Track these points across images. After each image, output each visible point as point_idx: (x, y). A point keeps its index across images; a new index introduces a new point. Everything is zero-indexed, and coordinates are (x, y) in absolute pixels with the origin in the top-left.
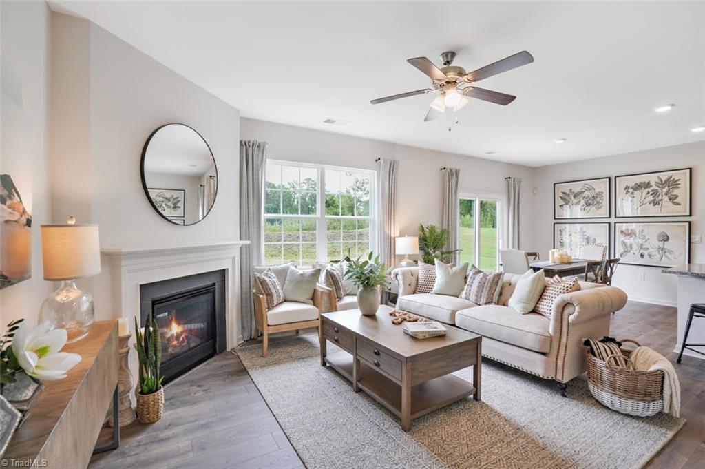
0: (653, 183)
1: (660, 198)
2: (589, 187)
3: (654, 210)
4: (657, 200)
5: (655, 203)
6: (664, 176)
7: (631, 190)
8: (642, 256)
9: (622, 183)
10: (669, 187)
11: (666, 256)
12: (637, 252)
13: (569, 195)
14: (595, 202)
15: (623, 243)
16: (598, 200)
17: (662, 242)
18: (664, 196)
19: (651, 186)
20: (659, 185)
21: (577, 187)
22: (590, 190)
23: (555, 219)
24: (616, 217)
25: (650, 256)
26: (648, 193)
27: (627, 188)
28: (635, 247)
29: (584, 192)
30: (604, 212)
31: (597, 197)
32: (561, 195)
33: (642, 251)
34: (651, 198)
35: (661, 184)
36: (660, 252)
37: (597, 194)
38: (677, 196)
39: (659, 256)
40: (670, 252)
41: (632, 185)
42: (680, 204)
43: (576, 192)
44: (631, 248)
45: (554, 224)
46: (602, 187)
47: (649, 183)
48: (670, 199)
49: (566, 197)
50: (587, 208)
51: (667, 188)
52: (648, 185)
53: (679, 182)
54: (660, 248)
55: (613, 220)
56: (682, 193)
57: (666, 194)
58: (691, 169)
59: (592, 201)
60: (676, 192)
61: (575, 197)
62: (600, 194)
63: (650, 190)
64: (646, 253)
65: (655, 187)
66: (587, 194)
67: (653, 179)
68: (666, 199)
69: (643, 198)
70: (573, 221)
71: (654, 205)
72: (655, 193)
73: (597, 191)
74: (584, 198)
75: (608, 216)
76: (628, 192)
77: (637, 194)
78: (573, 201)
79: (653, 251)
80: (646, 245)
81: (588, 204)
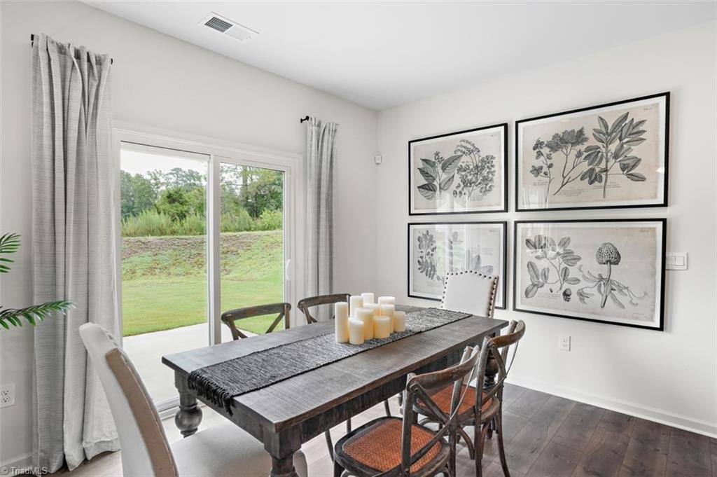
0: (588, 133)
1: (603, 165)
2: (469, 146)
3: (593, 195)
4: (597, 170)
5: (593, 177)
6: (612, 115)
7: (545, 151)
8: (566, 295)
9: (530, 134)
10: (621, 139)
11: (614, 299)
12: (556, 287)
13: (433, 165)
14: (480, 179)
15: (531, 265)
16: (485, 173)
17: (606, 267)
18: (612, 161)
19: (586, 139)
20: (603, 138)
21: (447, 148)
22: (470, 152)
23: (410, 214)
24: (517, 210)
25: (581, 295)
26: (579, 154)
27: (538, 145)
28: (554, 277)
29: (460, 157)
30: (495, 199)
31: (483, 168)
32: (421, 165)
33: (566, 286)
34: (585, 166)
35: (605, 134)
36: (603, 289)
37: (483, 161)
38: (637, 161)
39: (598, 298)
40: (621, 289)
41: (547, 138)
42: (643, 179)
43: (446, 158)
44: (546, 277)
45: (409, 225)
46: (491, 144)
47: (581, 132)
48: (624, 168)
49: (430, 170)
50: (465, 190)
51: (617, 142)
52: (579, 137)
53: (641, 128)
54: (601, 278)
55: (512, 216)
56: (648, 152)
57: (616, 156)
58: (667, 95)
59: (477, 176)
60: (636, 151)
61: (444, 169)
62: (488, 160)
63: (582, 147)
64: (574, 289)
65: (592, 142)
66: (465, 160)
67: (588, 122)
68: (615, 167)
69: (570, 166)
70: (453, 218)
71: (591, 183)
72: (593, 154)
73: (483, 154)
74: (460, 169)
75: (502, 208)
76: (540, 154)
77: (558, 157)
78: (442, 176)
79: (591, 289)
80: (573, 272)
81: (467, 183)
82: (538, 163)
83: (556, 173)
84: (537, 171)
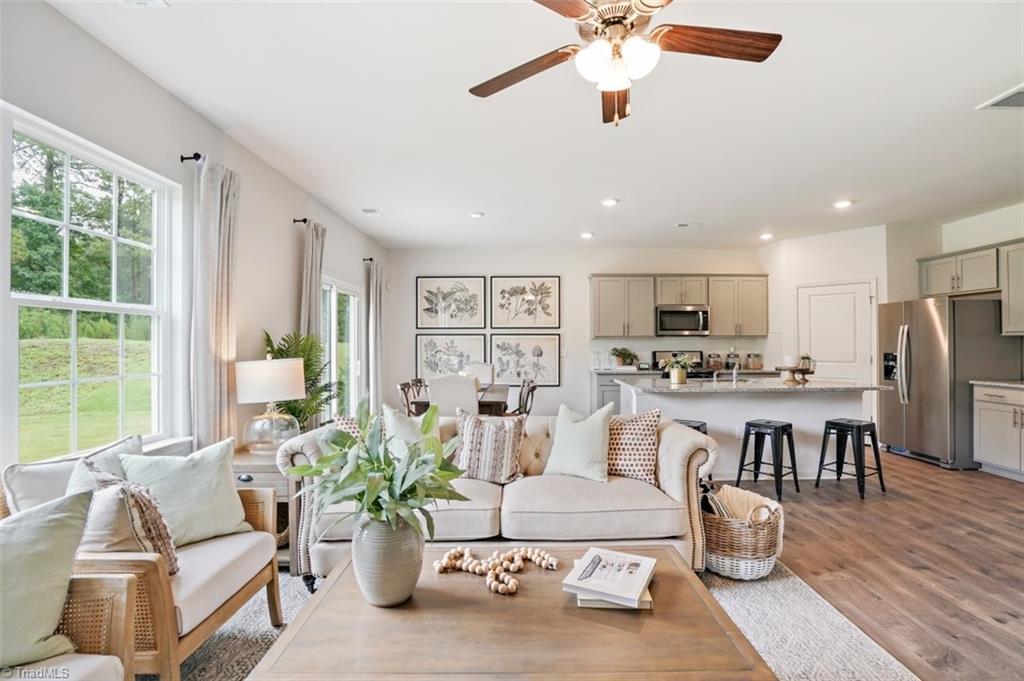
0: (527, 289)
1: (534, 307)
2: (461, 286)
3: (528, 321)
4: (532, 309)
5: (530, 312)
6: (538, 282)
7: (507, 295)
8: (519, 374)
9: (499, 285)
10: (542, 294)
11: (541, 374)
12: (513, 371)
13: (436, 296)
14: (469, 308)
15: (500, 359)
16: (472, 304)
17: (536, 358)
18: (538, 306)
19: (526, 293)
20: (533, 292)
21: (446, 285)
22: (462, 290)
23: (417, 328)
24: (492, 328)
25: (526, 373)
26: (523, 300)
27: (503, 292)
28: (512, 364)
29: (455, 292)
30: (478, 321)
31: (470, 301)
32: (426, 294)
33: (518, 369)
34: (526, 306)
35: (535, 291)
36: (535, 369)
37: (470, 297)
38: (548, 306)
39: (534, 374)
40: (544, 368)
41: (508, 289)
42: (550, 314)
43: (445, 292)
44: (508, 365)
45: (417, 335)
46: (475, 287)
47: (524, 288)
48: (543, 308)
49: (433, 299)
50: (459, 314)
51: (540, 296)
52: (523, 291)
53: (549, 291)
54: (535, 364)
55: (488, 331)
56: (552, 301)
57: (540, 303)
58: (559, 277)
59: (466, 306)
60: (548, 301)
61: (444, 299)
62: (474, 296)
63: (525, 296)
64: (522, 371)
65: (529, 294)
66: (458, 295)
67: (527, 283)
68: (539, 308)
69: (519, 305)
70: (450, 332)
71: (529, 315)
72: (529, 300)
73: (471, 293)
74: (455, 300)
75: (483, 326)
76: (504, 297)
77: (513, 299)
78: (442, 304)
79: (529, 369)
80: (522, 362)
81: (460, 309)
82: (503, 302)
83: (512, 307)
84: (502, 306)
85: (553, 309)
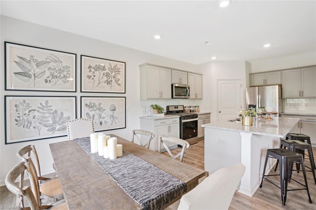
0: (106, 68)
1: (110, 79)
2: (56, 58)
3: (107, 89)
4: (109, 80)
6: (113, 64)
7: (93, 70)
8: (101, 123)
9: (86, 62)
10: (115, 72)
11: (115, 122)
12: (97, 121)
13: (28, 62)
14: (62, 76)
15: (87, 114)
16: (65, 73)
17: (112, 112)
18: (113, 78)
19: (106, 70)
20: (111, 70)
21: (40, 55)
22: (56, 62)
23: (6, 89)
24: (81, 92)
25: (106, 123)
26: (104, 74)
27: (90, 67)
28: (96, 117)
29: (49, 62)
30: (70, 86)
31: (63, 71)
32: (17, 60)
33: (101, 120)
34: (105, 79)
35: (112, 70)
36: (112, 119)
37: (64, 67)
38: (119, 80)
39: (111, 122)
40: (117, 118)
41: (93, 66)
42: (120, 85)
43: (39, 60)
44: (94, 118)
45: (5, 96)
46: (68, 61)
47: (104, 67)
48: (116, 81)
49: (25, 64)
50: (53, 80)
53: (120, 70)
54: (111, 116)
56: (121, 77)
57: (114, 77)
58: (125, 63)
59: (60, 74)
60: (118, 77)
61: (37, 66)
62: (67, 68)
63: (105, 72)
64: (103, 121)
65: (108, 71)
66: (52, 65)
67: (106, 64)
68: (114, 81)
69: (101, 78)
71: (108, 84)
72: (108, 75)
73: (64, 64)
74: (49, 69)
75: (74, 90)
76: (90, 71)
77: (97, 73)
78: (36, 70)
79: (107, 119)
80: (103, 115)
81: (54, 76)
82: (90, 74)
83: (96, 78)
84: (89, 77)
85: (122, 82)
